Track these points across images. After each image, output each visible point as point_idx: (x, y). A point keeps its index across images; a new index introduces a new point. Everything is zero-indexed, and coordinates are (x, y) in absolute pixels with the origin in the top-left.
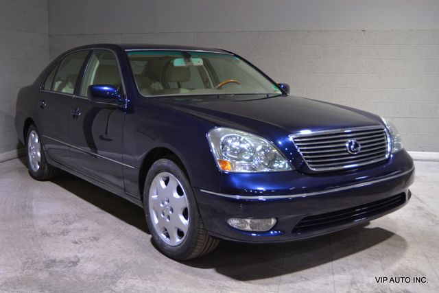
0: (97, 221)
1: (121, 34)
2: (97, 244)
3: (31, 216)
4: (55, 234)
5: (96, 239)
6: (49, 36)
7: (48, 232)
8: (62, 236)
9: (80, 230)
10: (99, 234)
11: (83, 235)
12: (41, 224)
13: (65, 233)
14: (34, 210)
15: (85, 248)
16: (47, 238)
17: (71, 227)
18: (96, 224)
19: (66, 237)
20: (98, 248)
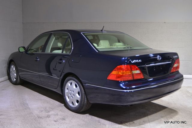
0: (61, 110)
1: (56, 23)
2: (66, 122)
3: (29, 108)
4: (44, 117)
5: (64, 119)
6: (23, 23)
7: (41, 116)
8: (48, 118)
9: (55, 115)
10: (64, 117)
11: (57, 117)
12: (36, 112)
13: (48, 116)
14: (29, 105)
15: (61, 124)
16: (41, 119)
17: (50, 113)
18: (61, 112)
19: (50, 119)
20: (67, 124)
